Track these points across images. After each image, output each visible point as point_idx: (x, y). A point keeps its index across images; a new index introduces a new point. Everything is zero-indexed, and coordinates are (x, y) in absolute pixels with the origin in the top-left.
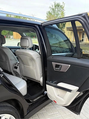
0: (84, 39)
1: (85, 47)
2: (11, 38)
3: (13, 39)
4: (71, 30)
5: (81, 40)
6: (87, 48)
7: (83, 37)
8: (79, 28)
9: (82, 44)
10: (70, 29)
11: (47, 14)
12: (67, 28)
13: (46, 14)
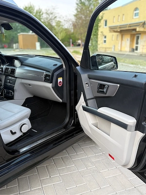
0: (139, 45)
1: (137, 61)
2: (14, 48)
3: (18, 50)
4: (117, 32)
5: (135, 48)
6: (141, 61)
7: (137, 43)
8: (130, 27)
9: (136, 54)
10: (115, 30)
11: (77, 4)
12: (110, 27)
13: (76, 6)
